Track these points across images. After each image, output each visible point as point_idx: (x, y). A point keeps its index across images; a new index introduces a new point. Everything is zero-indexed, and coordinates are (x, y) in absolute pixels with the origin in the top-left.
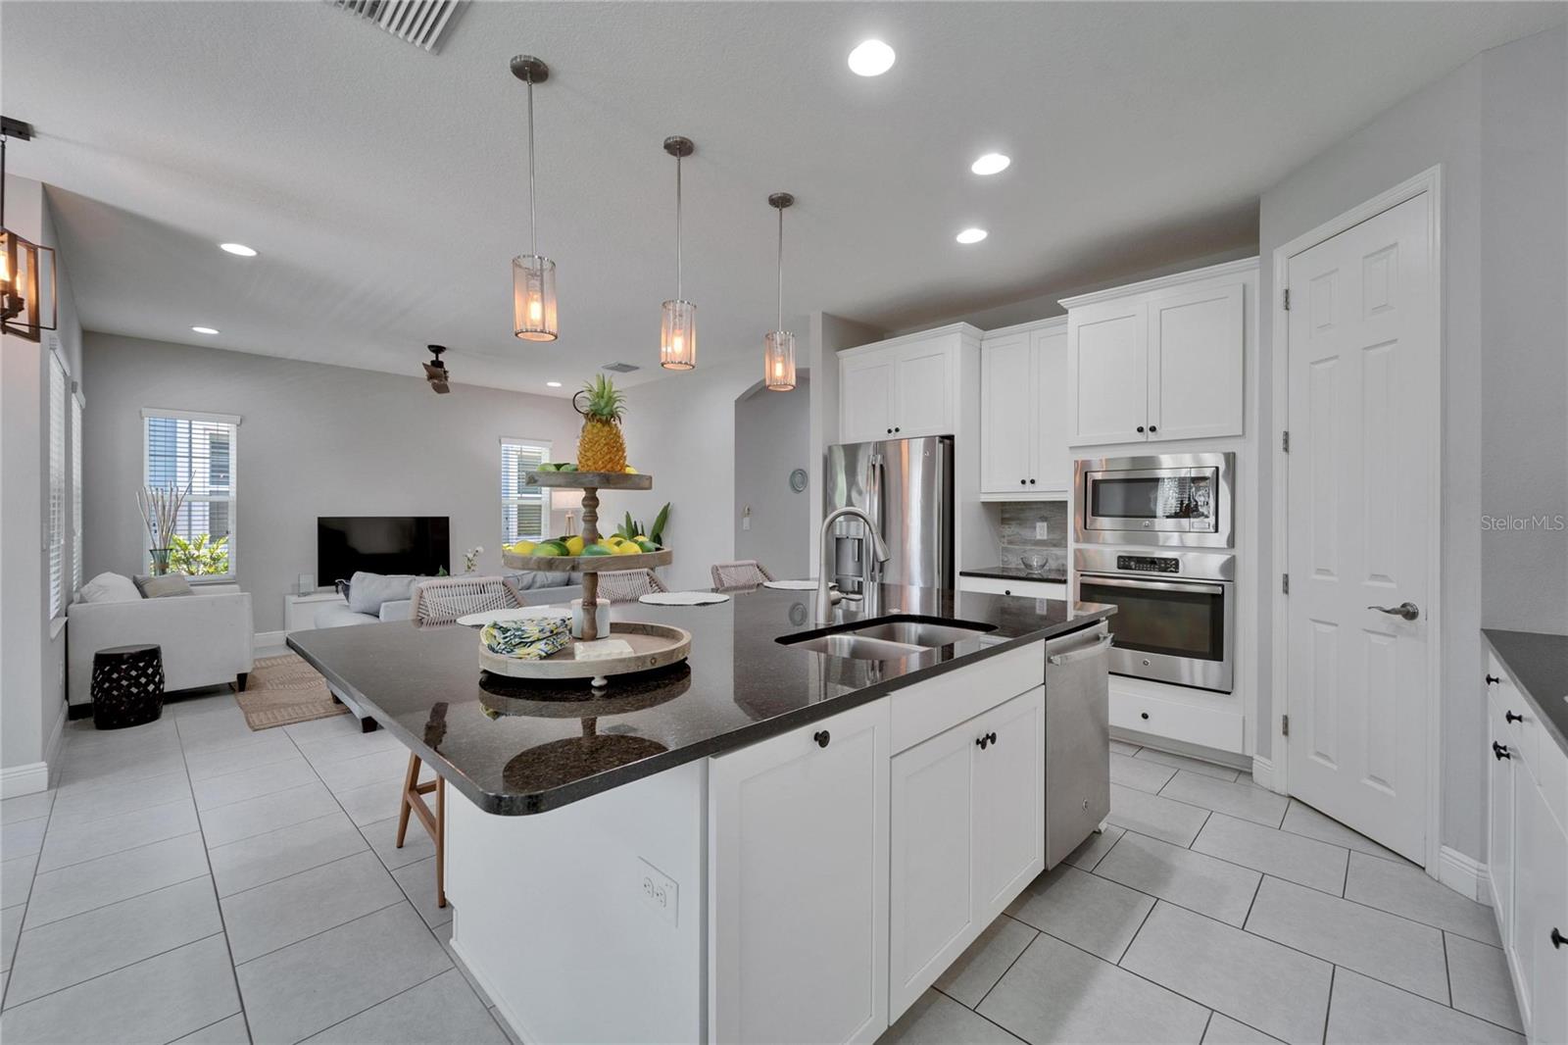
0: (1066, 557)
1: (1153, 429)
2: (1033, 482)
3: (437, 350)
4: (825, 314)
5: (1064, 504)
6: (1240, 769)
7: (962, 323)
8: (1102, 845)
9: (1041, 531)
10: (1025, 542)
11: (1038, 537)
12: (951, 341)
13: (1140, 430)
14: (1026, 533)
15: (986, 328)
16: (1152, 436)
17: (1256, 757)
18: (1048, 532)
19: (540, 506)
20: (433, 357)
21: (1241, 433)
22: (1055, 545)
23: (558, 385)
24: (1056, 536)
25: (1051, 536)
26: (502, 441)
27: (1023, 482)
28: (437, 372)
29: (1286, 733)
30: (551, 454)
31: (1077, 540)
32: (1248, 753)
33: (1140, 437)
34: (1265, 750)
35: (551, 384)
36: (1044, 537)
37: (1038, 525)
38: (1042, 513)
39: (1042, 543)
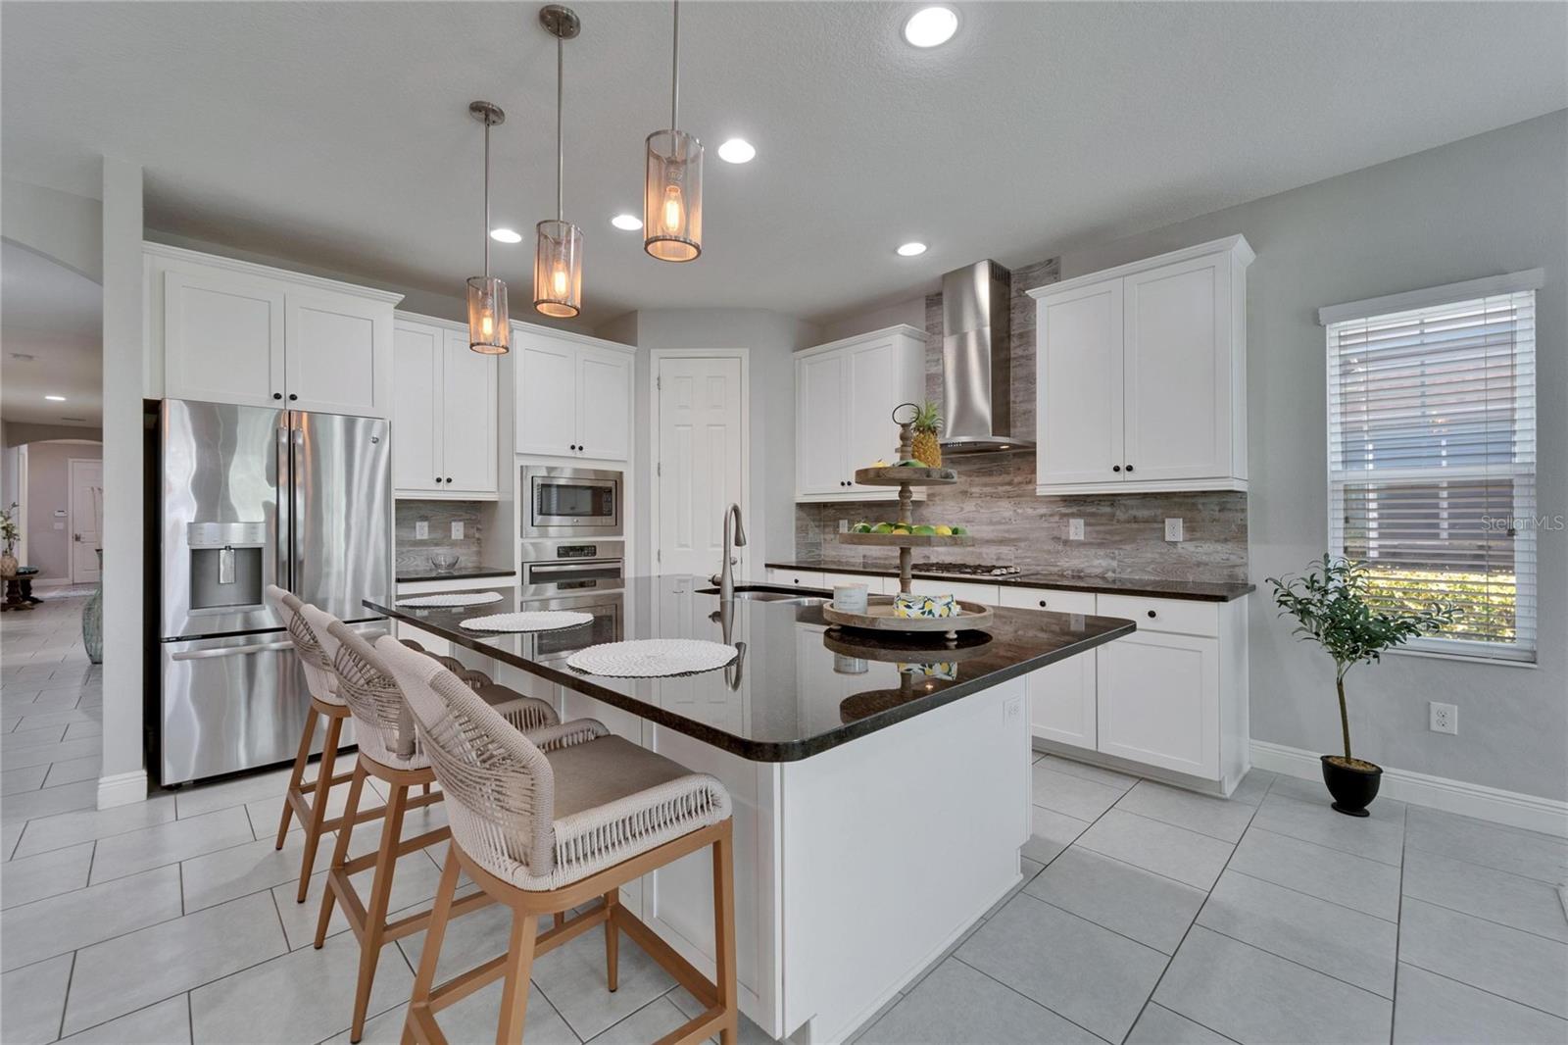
2: (449, 480)
11: (419, 537)
16: (580, 454)
18: (429, 533)
21: (625, 459)
22: (437, 545)
25: (433, 536)
31: (524, 536)
33: (571, 453)
36: (426, 537)
37: (418, 524)
38: (422, 512)
39: (422, 543)
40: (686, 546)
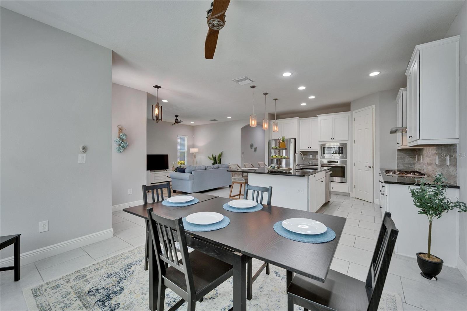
0: (318, 162)
1: (333, 139)
2: (311, 147)
3: (177, 116)
4: (269, 113)
5: (317, 152)
6: (348, 195)
7: (298, 117)
8: (330, 203)
9: (311, 157)
10: (308, 159)
11: (310, 158)
12: (295, 121)
13: (331, 139)
14: (308, 157)
15: (301, 118)
16: (333, 140)
17: (350, 193)
19: (184, 152)
20: (176, 118)
21: (347, 140)
22: (314, 159)
23: (193, 123)
24: (314, 158)
26: (178, 136)
27: (309, 147)
28: (177, 121)
29: (355, 188)
30: (188, 139)
31: (320, 158)
32: (349, 192)
33: (331, 140)
34: (352, 191)
35: (192, 123)
36: (312, 158)
37: (310, 155)
38: (311, 153)
39: (311, 159)
40: (367, 162)
